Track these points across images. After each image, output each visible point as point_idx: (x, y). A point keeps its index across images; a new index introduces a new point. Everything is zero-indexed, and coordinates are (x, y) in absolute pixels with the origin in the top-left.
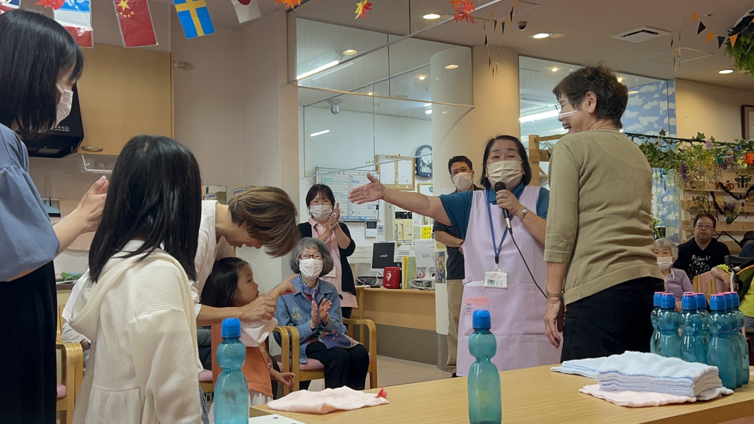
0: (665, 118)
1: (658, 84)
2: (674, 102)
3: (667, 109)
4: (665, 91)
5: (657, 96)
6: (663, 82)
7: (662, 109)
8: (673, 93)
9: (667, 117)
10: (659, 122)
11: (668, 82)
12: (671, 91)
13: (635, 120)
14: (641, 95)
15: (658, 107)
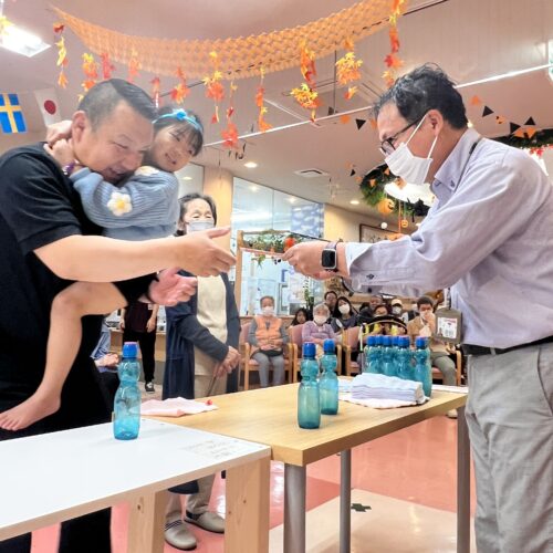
0: (317, 227)
1: (314, 205)
2: (323, 217)
3: (319, 222)
4: (318, 211)
5: (313, 213)
6: (317, 205)
8: (323, 213)
9: (319, 227)
10: (314, 230)
11: (320, 205)
12: (322, 210)
13: (299, 227)
14: (304, 211)
15: (313, 220)
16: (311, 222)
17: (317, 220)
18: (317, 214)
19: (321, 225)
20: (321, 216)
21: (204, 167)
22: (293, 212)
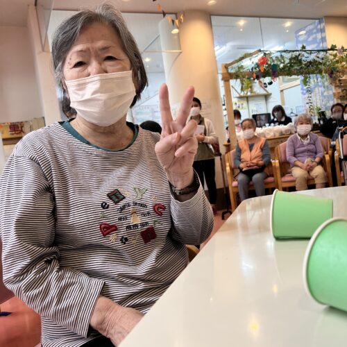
1: (314, 23)
2: (324, 32)
3: (321, 38)
4: (319, 27)
5: (315, 31)
6: (317, 21)
7: (318, 38)
8: (324, 27)
9: (322, 43)
11: (320, 20)
12: (322, 25)
14: (307, 33)
16: (314, 41)
19: (324, 40)
21: (176, 14)
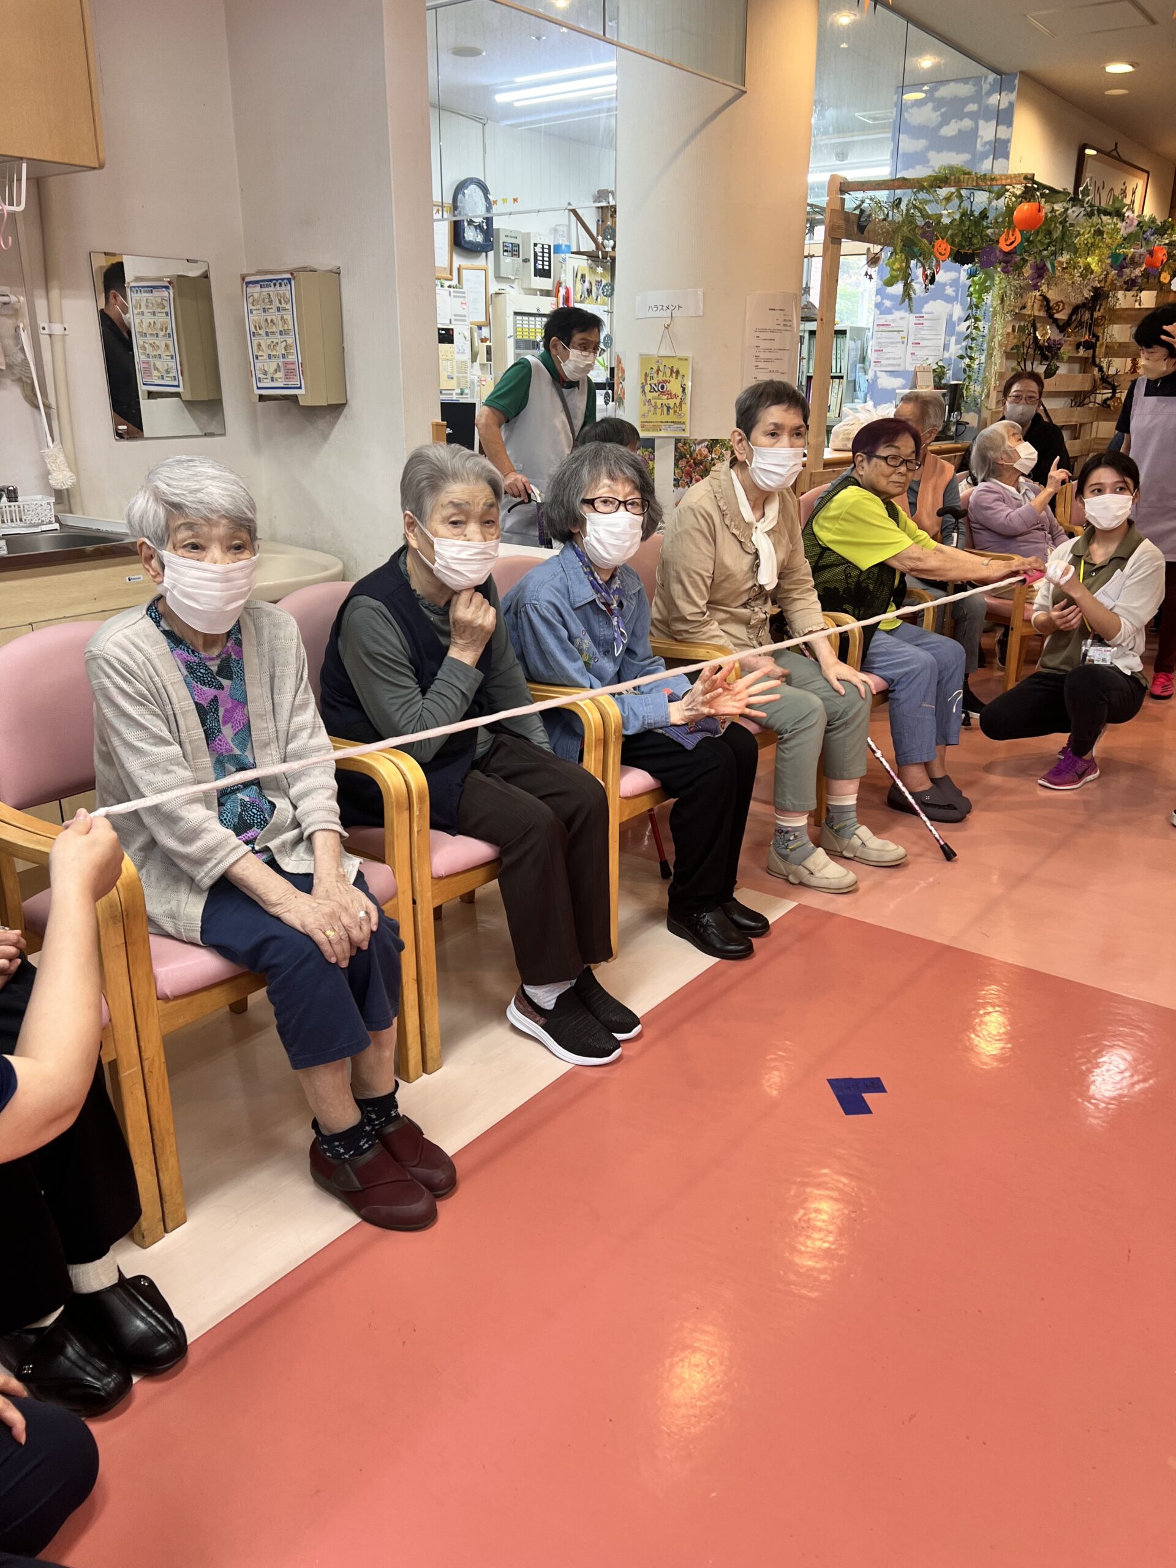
0: (987, 158)
3: (993, 139)
4: (994, 99)
5: (973, 108)
7: (982, 137)
8: (1011, 105)
9: (992, 157)
12: (1007, 99)
13: (919, 158)
14: (939, 103)
15: (974, 133)
16: (966, 140)
17: (987, 131)
18: (986, 113)
19: (1000, 148)
20: (1004, 117)
22: (901, 106)
